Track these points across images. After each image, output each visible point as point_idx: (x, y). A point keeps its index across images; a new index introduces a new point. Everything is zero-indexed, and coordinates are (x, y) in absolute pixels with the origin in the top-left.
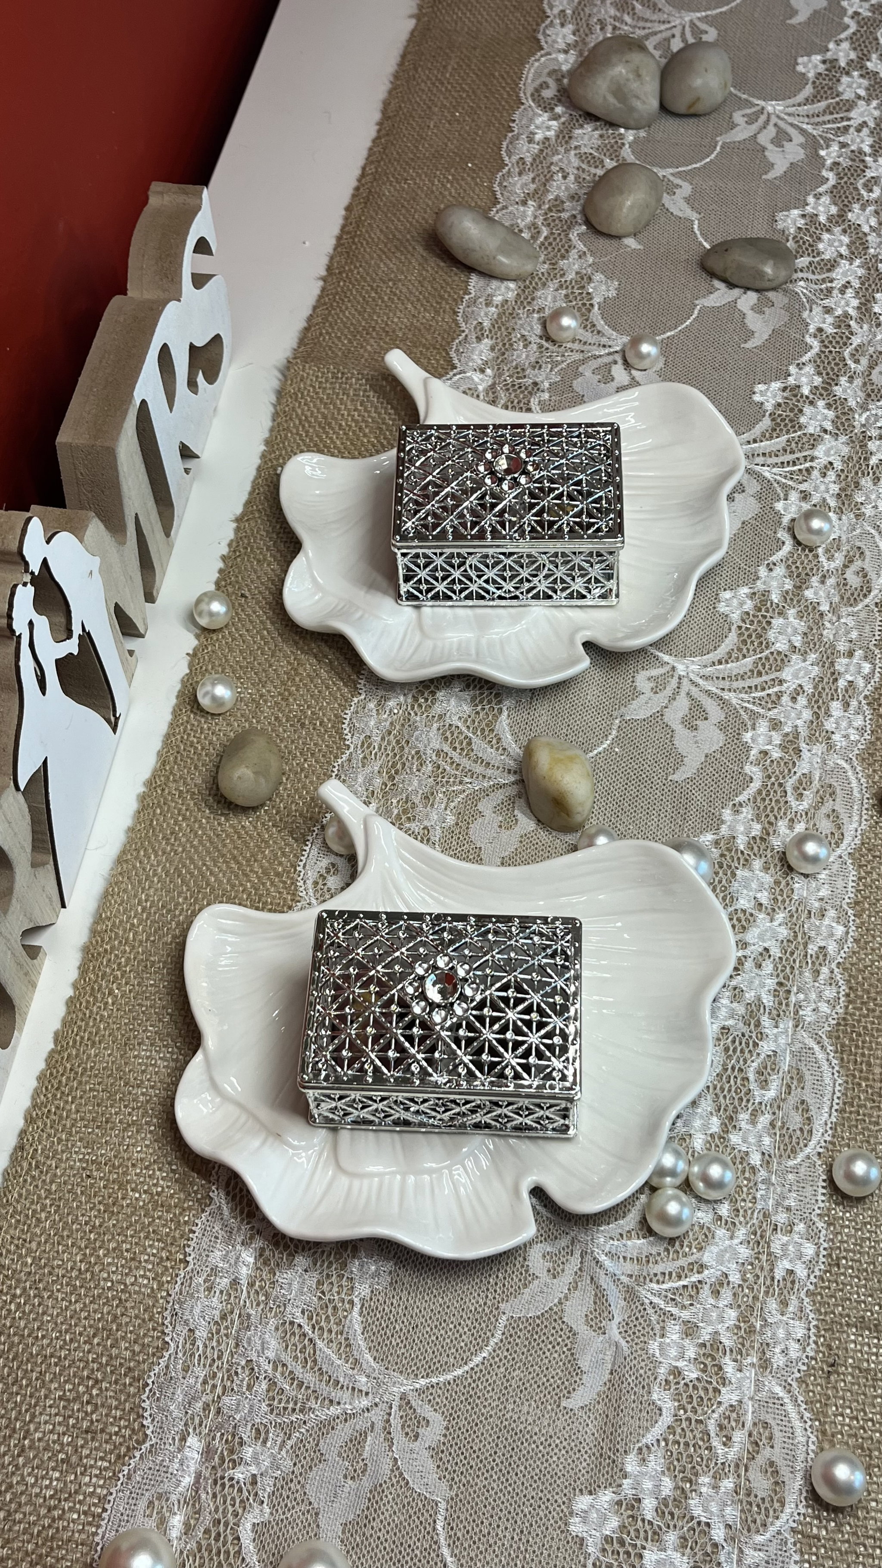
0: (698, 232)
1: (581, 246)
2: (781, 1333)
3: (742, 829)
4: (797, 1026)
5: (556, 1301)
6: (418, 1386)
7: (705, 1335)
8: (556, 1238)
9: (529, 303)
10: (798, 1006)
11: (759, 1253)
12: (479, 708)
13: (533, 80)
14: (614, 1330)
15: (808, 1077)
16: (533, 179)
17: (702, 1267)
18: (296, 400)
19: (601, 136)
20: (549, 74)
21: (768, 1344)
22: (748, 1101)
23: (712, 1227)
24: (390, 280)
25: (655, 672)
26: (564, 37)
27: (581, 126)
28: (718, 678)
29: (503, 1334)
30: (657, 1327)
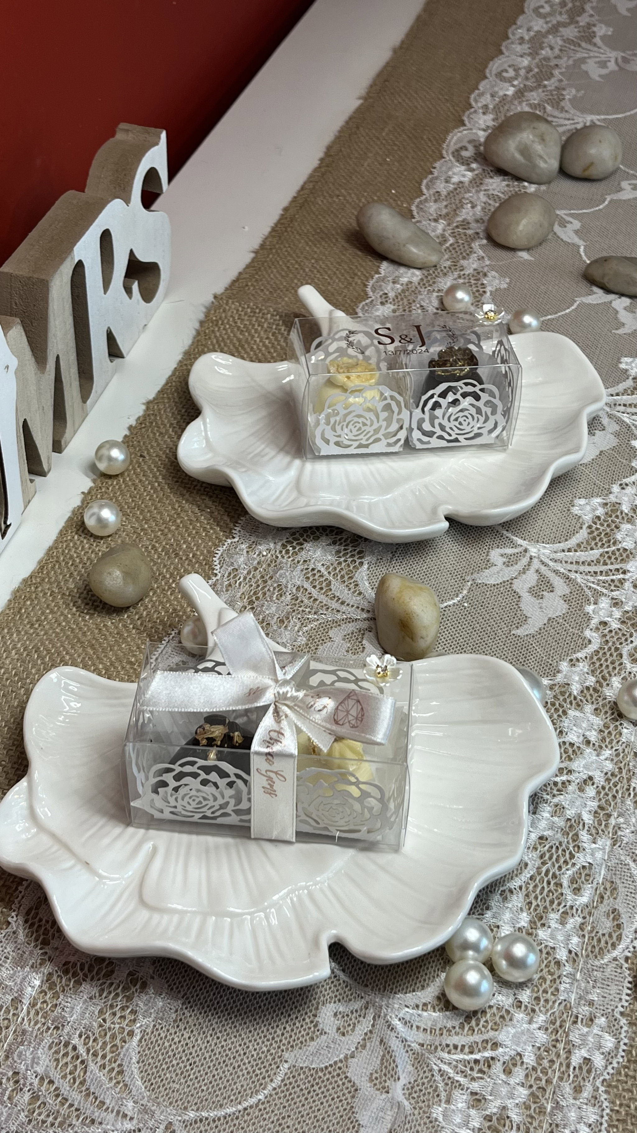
0: (583, 254)
1: (481, 253)
2: (573, 1115)
3: (577, 678)
4: (614, 845)
5: (342, 1056)
6: (186, 1118)
7: (493, 1108)
8: (350, 1000)
9: (430, 285)
10: (618, 827)
11: (557, 1041)
12: (342, 559)
13: (455, 144)
14: (398, 1090)
15: (621, 889)
16: (446, 206)
17: (496, 1045)
18: (217, 325)
19: (508, 186)
20: (470, 142)
21: (557, 1126)
22: (559, 904)
23: (511, 1010)
24: (313, 258)
25: (509, 551)
26: (485, 121)
27: (491, 177)
28: (566, 562)
29: (283, 1081)
30: (443, 1095)
